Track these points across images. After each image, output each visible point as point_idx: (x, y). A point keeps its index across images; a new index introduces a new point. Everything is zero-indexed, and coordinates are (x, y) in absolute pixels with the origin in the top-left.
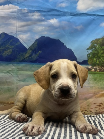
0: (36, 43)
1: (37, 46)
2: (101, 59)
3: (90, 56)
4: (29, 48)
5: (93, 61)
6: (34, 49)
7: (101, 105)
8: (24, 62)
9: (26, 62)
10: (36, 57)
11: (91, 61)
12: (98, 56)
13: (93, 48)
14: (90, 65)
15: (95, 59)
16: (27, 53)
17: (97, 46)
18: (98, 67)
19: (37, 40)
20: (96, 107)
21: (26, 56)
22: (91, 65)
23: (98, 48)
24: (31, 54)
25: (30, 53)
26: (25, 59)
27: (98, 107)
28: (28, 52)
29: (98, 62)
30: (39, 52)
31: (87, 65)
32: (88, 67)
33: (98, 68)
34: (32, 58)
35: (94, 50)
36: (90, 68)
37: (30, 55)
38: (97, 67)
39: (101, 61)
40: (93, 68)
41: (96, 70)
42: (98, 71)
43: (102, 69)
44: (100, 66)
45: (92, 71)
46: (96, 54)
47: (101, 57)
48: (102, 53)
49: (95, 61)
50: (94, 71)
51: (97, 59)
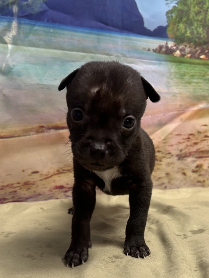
2: (193, 27)
3: (172, 17)
5: (178, 30)
7: (191, 136)
11: (173, 28)
12: (188, 19)
15: (182, 26)
18: (188, 46)
20: (179, 143)
27: (184, 142)
32: (167, 44)
33: (187, 50)
35: (180, 2)
36: (172, 47)
38: (186, 46)
39: (195, 32)
40: (177, 48)
41: (183, 53)
42: (187, 57)
43: (197, 51)
44: (192, 44)
45: (175, 55)
46: (184, 14)
47: (195, 21)
48: (196, 11)
49: (183, 31)
50: (180, 56)
51: (187, 27)
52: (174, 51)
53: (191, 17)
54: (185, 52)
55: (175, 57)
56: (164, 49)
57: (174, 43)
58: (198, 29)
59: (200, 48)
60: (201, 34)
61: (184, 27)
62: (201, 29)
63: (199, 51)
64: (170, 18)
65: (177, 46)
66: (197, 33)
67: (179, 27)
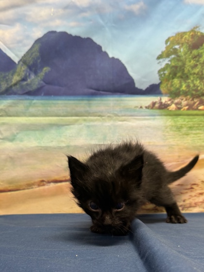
0: (37, 47)
1: (38, 54)
2: (190, 81)
3: (164, 74)
4: (21, 60)
5: (172, 85)
6: (31, 63)
7: (194, 186)
8: (10, 94)
9: (15, 94)
10: (37, 83)
11: (167, 85)
12: (183, 73)
13: (171, 55)
14: (166, 94)
15: (176, 81)
16: (16, 74)
17: (182, 50)
18: (184, 99)
19: (38, 41)
20: (182, 193)
21: (14, 81)
22: (168, 95)
23: (183, 54)
24: (26, 75)
25: (23, 74)
26: (11, 87)
27: (187, 193)
28: (18, 70)
29: (184, 88)
30: (45, 69)
31: (158, 96)
32: (161, 99)
33: (184, 103)
34: (27, 85)
35: (174, 58)
36: (166, 102)
37: (23, 77)
38: (182, 99)
39: (192, 85)
40: (172, 102)
41: (179, 106)
42: (184, 110)
43: (195, 103)
44: (189, 97)
45: (170, 109)
46: (178, 69)
47: (191, 74)
48: (192, 65)
49: (178, 86)
50: (176, 109)
51: (182, 81)
52: (169, 105)
53: (186, 71)
54: (182, 106)
55: (170, 111)
56: (157, 105)
57: (169, 98)
58: (195, 82)
59: (198, 99)
60: (198, 86)
61: (178, 82)
62: (198, 82)
63: (197, 103)
64: (163, 76)
65: (172, 100)
66: (194, 86)
67: (173, 83)
